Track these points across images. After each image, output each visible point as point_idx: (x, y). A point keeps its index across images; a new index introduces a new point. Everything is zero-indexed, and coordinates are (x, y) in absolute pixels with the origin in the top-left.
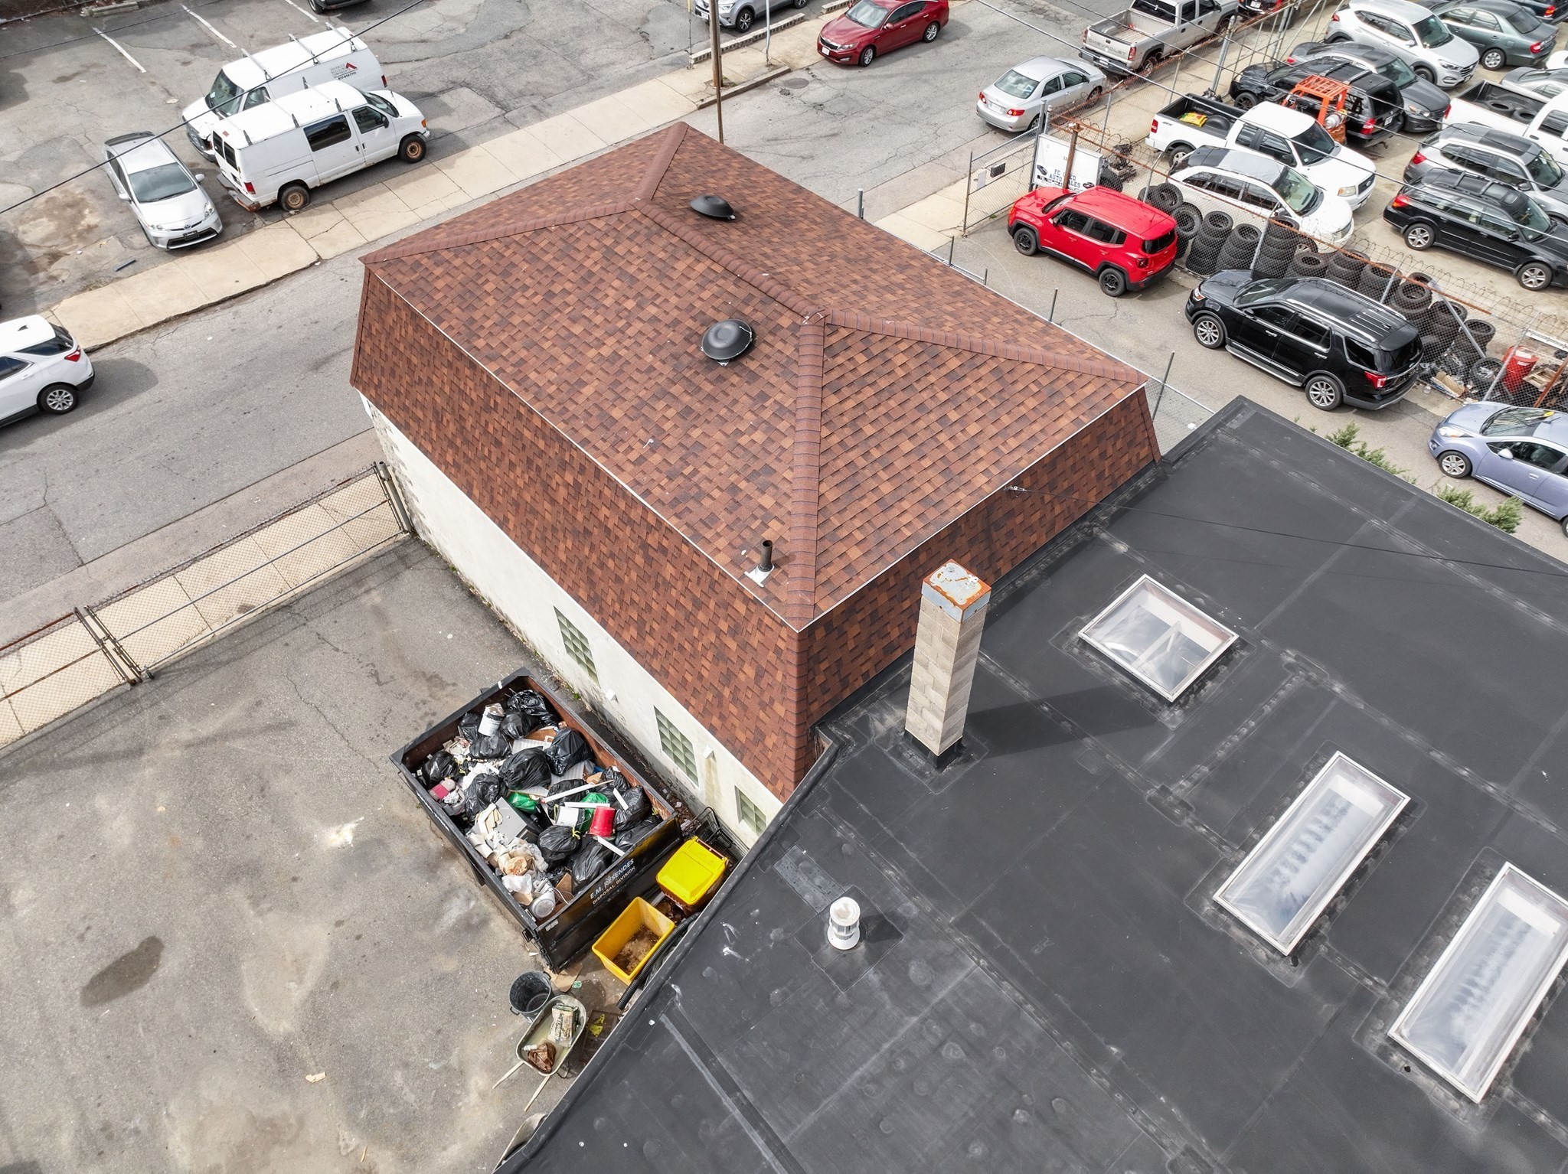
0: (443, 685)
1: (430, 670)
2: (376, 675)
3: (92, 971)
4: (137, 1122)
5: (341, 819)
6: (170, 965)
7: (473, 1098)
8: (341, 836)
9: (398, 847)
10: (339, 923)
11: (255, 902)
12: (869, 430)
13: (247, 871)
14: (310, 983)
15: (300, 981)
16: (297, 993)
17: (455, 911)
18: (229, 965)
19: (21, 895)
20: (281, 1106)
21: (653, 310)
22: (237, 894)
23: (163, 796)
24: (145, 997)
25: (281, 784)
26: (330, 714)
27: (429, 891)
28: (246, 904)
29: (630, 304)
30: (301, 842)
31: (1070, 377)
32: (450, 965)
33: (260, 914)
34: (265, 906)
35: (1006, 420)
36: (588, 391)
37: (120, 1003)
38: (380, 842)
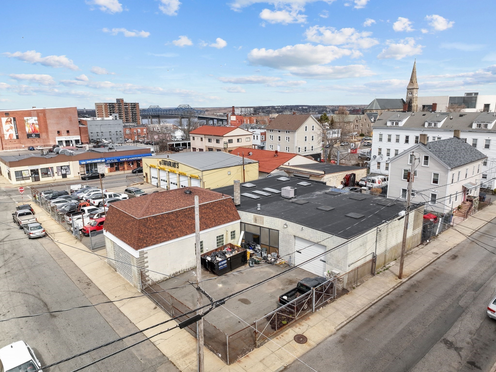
2: (183, 288)
3: (244, 305)
4: (269, 295)
5: (217, 286)
8: (220, 286)
17: (236, 274)
19: (228, 317)
24: (249, 298)
26: (191, 291)
30: (221, 289)
34: (233, 291)
37: (250, 300)
38: (222, 282)
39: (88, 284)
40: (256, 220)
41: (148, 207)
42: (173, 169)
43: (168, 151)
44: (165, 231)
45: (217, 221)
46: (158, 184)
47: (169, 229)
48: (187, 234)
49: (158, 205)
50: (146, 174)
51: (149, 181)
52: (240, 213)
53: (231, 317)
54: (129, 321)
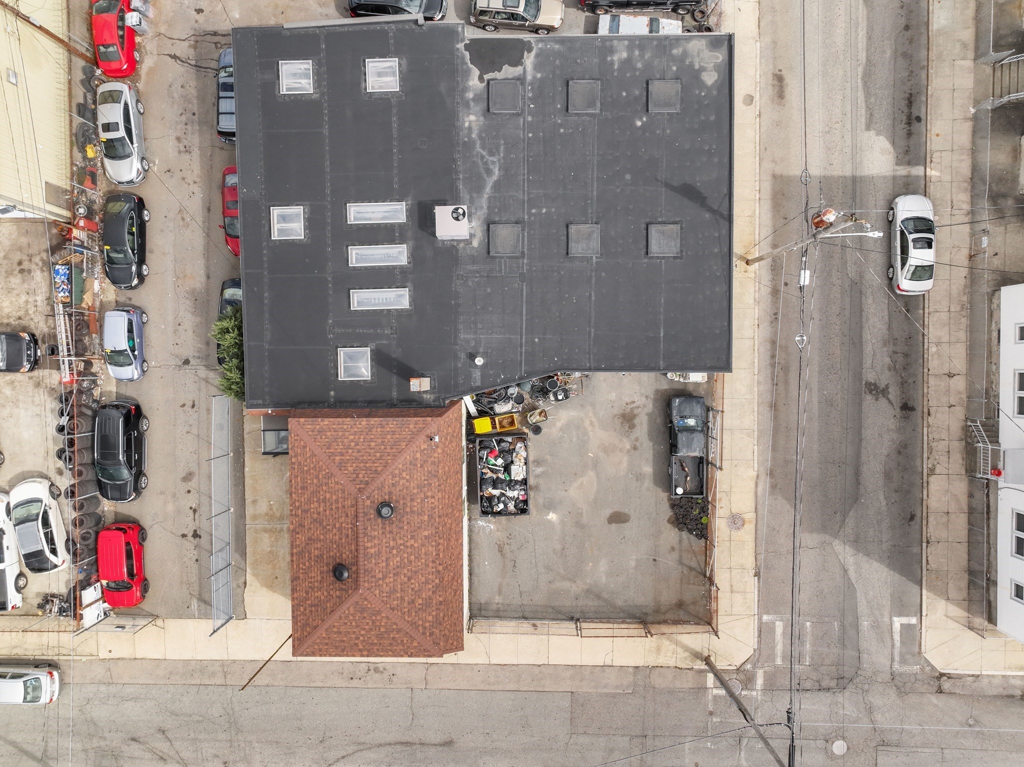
0: (499, 546)
1: (499, 554)
2: (514, 566)
3: (625, 525)
4: (631, 476)
5: (550, 521)
6: (608, 512)
7: (562, 422)
8: (552, 516)
9: (541, 501)
10: (566, 491)
11: (581, 514)
12: (378, 455)
13: (579, 525)
14: (580, 480)
15: (582, 482)
16: (584, 480)
17: (539, 470)
18: (595, 501)
19: (633, 564)
20: (602, 454)
21: (391, 543)
22: (585, 520)
23: (588, 568)
24: (617, 508)
25: (558, 547)
26: (533, 561)
27: (541, 481)
28: (584, 515)
29: (395, 552)
30: (562, 522)
31: (310, 433)
32: (548, 457)
33: (582, 509)
34: (580, 511)
35: (340, 434)
36: (426, 533)
37: (622, 511)
38: (544, 506)
53: (637, 560)
54: (535, 667)
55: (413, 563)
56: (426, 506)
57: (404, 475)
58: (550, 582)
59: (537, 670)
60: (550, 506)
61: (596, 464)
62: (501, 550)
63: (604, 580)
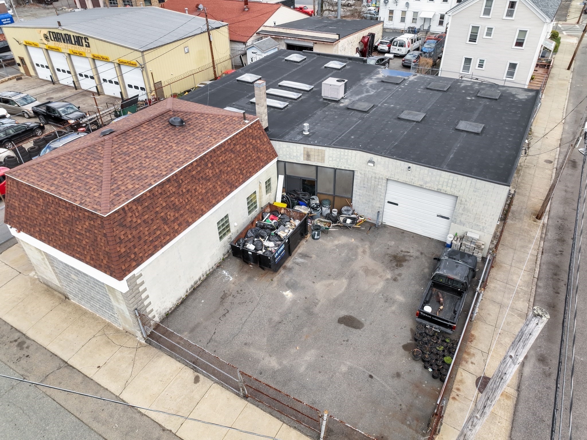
1: (219, 300)
2: (224, 315)
3: (354, 331)
4: (381, 296)
5: (283, 296)
6: (343, 313)
8: (288, 294)
9: (286, 279)
10: (314, 282)
11: (316, 304)
13: (309, 311)
14: (332, 281)
15: (332, 283)
16: (335, 282)
17: (300, 260)
18: (335, 300)
19: (344, 369)
20: (361, 272)
22: (316, 310)
23: (293, 351)
24: (353, 314)
25: (276, 318)
26: (244, 319)
27: (297, 268)
28: (318, 306)
30: (294, 302)
32: (314, 256)
33: (319, 301)
34: (317, 301)
37: (358, 318)
38: (287, 284)
39: (21, 345)
40: (308, 156)
41: (113, 180)
42: (77, 48)
43: (33, 4)
44: (165, 220)
45: (245, 171)
46: (53, 76)
47: (171, 215)
48: (203, 213)
49: (132, 169)
50: (22, 59)
51: (32, 73)
52: (277, 145)
53: (350, 368)
54: (159, 428)
55: (160, 153)
56: (206, 138)
57: (209, 120)
58: (246, 344)
59: (157, 432)
60: (292, 286)
61: (352, 276)
62: (223, 298)
63: (302, 369)
